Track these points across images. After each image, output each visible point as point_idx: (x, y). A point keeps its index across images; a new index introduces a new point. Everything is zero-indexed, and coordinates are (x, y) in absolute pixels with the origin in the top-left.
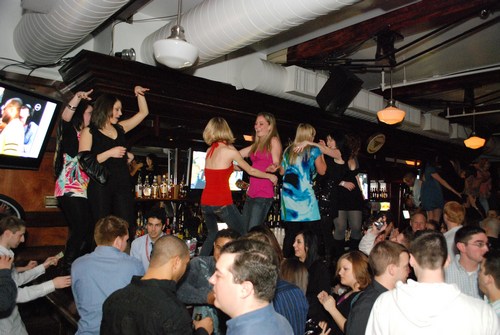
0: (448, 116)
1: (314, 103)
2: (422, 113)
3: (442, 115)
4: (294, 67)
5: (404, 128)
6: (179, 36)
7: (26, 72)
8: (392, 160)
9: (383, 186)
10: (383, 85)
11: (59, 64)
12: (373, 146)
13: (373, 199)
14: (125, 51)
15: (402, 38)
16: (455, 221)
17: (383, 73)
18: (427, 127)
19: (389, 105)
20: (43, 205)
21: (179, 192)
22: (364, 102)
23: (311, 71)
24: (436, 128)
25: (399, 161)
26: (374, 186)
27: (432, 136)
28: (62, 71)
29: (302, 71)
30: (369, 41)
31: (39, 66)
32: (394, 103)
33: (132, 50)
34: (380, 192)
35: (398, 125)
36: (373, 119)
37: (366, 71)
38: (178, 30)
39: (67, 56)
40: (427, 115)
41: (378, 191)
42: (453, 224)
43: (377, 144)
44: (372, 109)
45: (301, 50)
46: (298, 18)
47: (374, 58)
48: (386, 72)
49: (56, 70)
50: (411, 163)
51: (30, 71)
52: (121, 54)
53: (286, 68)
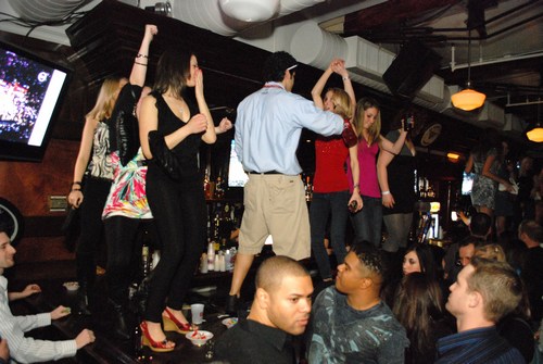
0: (507, 105)
3: (500, 104)
4: (355, 37)
7: (22, 31)
10: (453, 64)
11: (68, 21)
12: (428, 137)
14: (159, 5)
17: (453, 50)
18: (483, 117)
19: (466, 88)
28: (69, 32)
31: (40, 24)
33: (168, 5)
39: (80, 10)
43: (432, 135)
45: (363, 17)
49: (62, 29)
50: (453, 156)
51: (29, 29)
52: (153, 8)
53: (346, 39)
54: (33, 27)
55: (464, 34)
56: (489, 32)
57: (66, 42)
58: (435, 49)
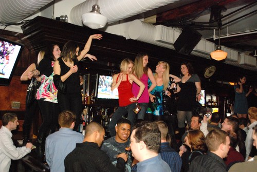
0: (255, 55)
1: (172, 47)
2: (239, 53)
3: (252, 55)
4: (160, 25)
5: (227, 62)
6: (97, 11)
7: (2, 28)
8: (221, 82)
9: (214, 98)
10: (214, 36)
11: (21, 23)
12: (208, 73)
13: (208, 106)
14: (62, 16)
15: (225, 9)
16: (254, 119)
17: (214, 30)
18: (242, 62)
19: (217, 49)
20: (11, 107)
21: (91, 100)
22: (203, 47)
23: (170, 28)
24: (248, 63)
25: (225, 83)
26: (208, 98)
27: (245, 67)
28: (23, 28)
29: (165, 28)
30: (206, 11)
31: (10, 25)
32: (221, 48)
33: (66, 16)
34: (212, 102)
35: (223, 60)
36: (208, 57)
37: (204, 29)
38: (96, 7)
39: (27, 19)
40: (242, 55)
41: (211, 101)
42: (253, 120)
43: (210, 72)
44: (207, 51)
46: (165, 2)
47: (209, 21)
48: (216, 30)
49: (19, 26)
50: (232, 84)
51: (5, 27)
52: (59, 18)
53: (156, 26)
54: (6, 26)
55: (208, 25)
56: (223, 23)
57: (21, 31)
58: (198, 31)
